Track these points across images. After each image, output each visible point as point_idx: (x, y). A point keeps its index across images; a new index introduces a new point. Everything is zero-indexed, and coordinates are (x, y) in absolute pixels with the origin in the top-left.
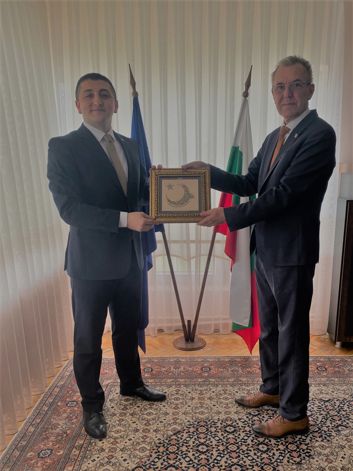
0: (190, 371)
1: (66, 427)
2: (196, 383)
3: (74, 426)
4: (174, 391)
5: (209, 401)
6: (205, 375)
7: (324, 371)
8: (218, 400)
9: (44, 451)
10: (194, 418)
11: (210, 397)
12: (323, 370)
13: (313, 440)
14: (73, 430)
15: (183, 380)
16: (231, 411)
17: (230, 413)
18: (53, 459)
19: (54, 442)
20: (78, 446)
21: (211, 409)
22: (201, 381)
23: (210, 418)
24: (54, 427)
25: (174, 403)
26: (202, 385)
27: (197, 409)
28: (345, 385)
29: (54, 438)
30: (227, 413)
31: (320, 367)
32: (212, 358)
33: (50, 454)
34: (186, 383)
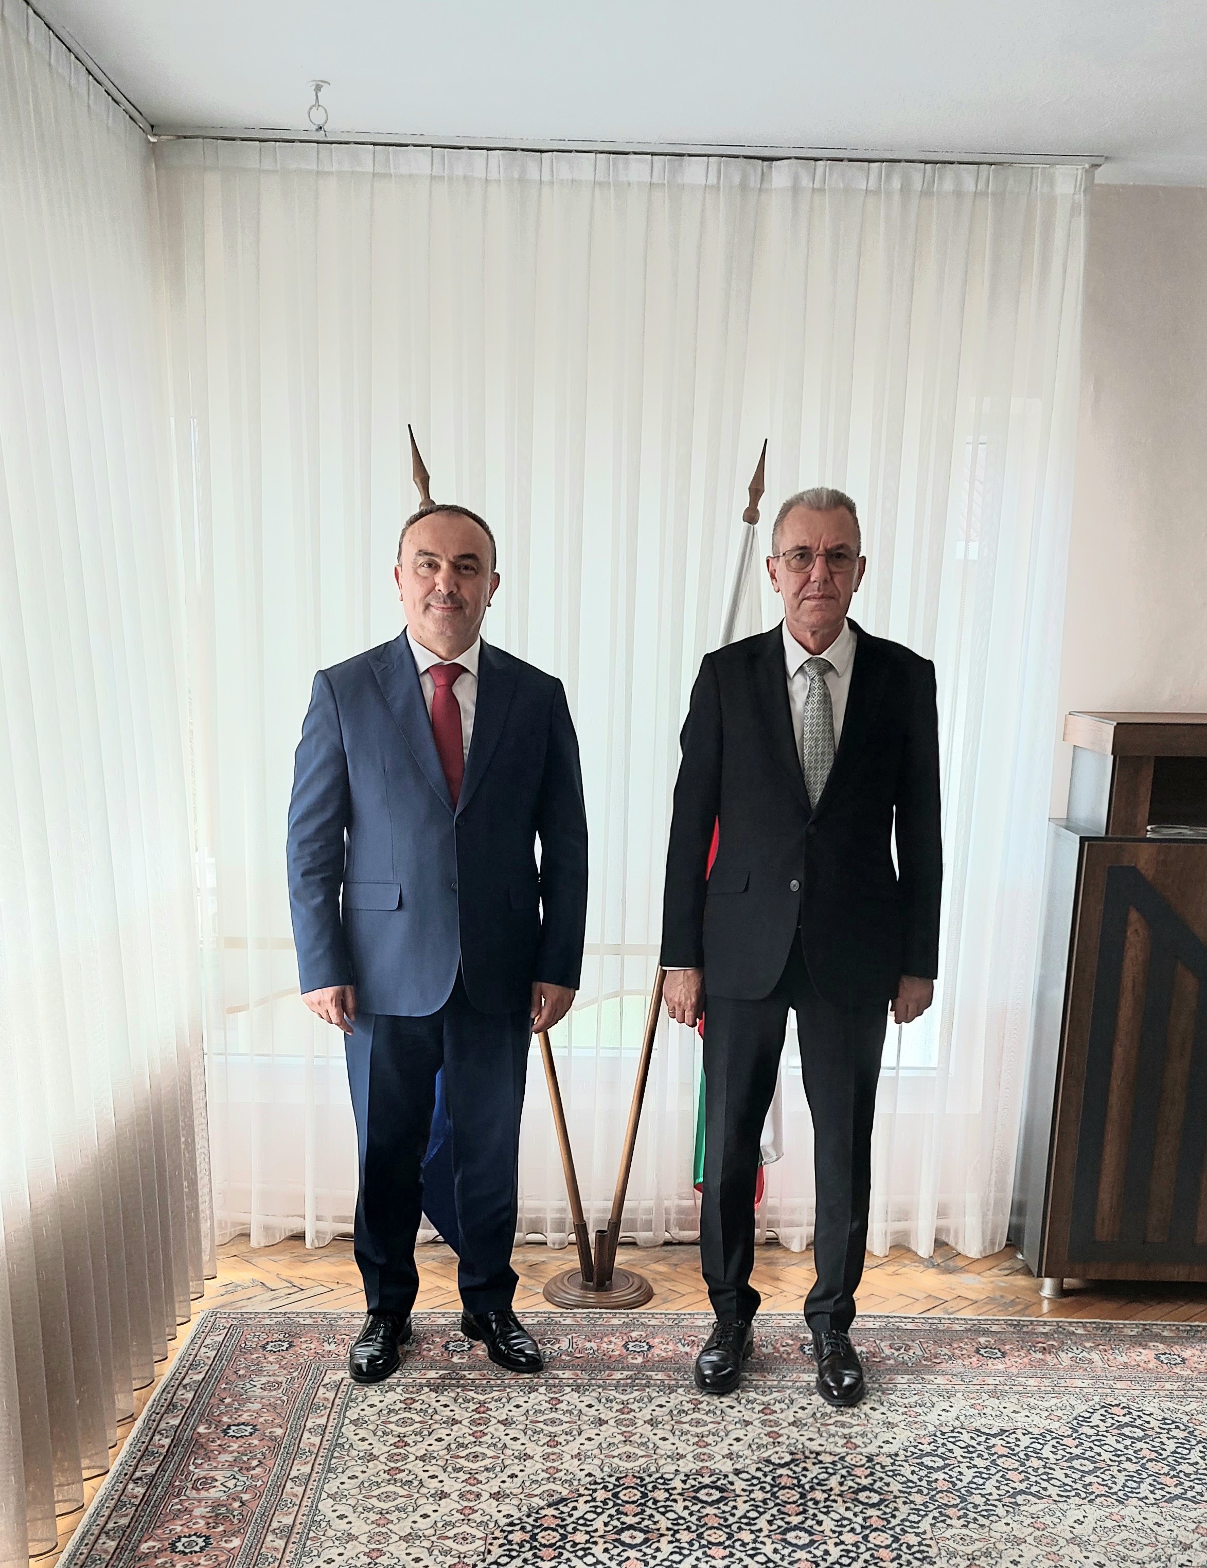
0: (591, 1352)
1: (236, 1486)
2: (608, 1381)
3: (259, 1484)
4: (543, 1402)
5: (650, 1428)
6: (635, 1361)
7: (997, 1358)
8: (675, 1427)
9: (187, 1539)
10: (606, 1469)
11: (652, 1419)
12: (994, 1356)
13: (942, 1524)
14: (258, 1494)
15: (568, 1374)
16: (712, 1453)
17: (711, 1457)
18: (214, 1557)
19: (210, 1521)
20: (279, 1528)
21: (656, 1447)
22: (621, 1377)
23: (653, 1469)
24: (200, 1485)
25: (545, 1432)
26: (626, 1388)
27: (612, 1449)
28: (1054, 1395)
29: (208, 1510)
30: (702, 1457)
31: (987, 1347)
32: (656, 1316)
33: (205, 1546)
34: (579, 1381)
